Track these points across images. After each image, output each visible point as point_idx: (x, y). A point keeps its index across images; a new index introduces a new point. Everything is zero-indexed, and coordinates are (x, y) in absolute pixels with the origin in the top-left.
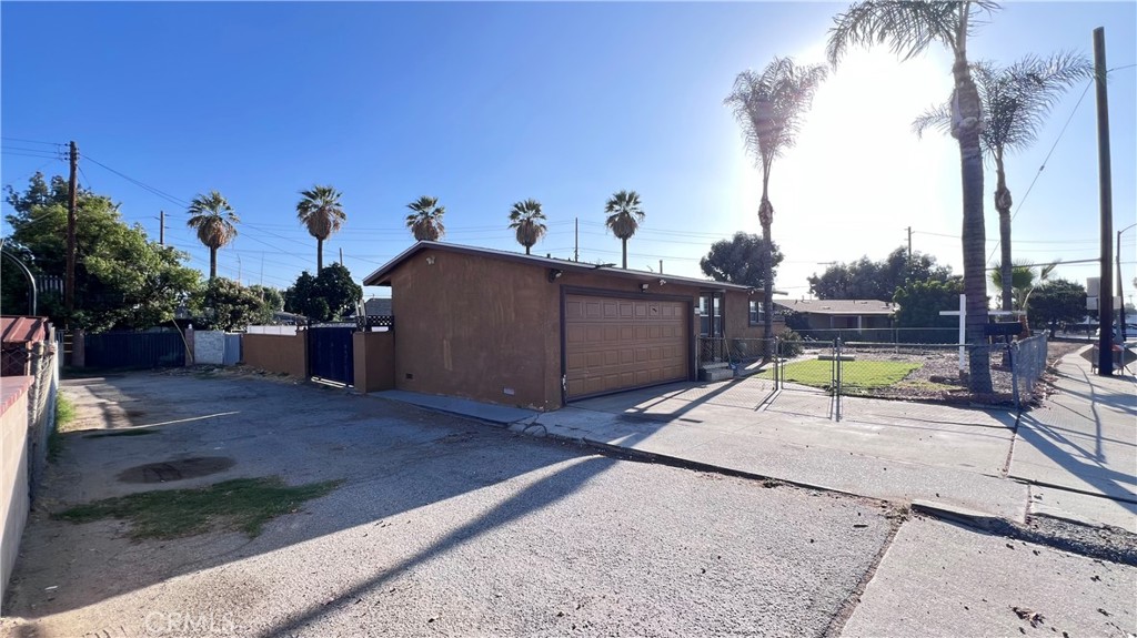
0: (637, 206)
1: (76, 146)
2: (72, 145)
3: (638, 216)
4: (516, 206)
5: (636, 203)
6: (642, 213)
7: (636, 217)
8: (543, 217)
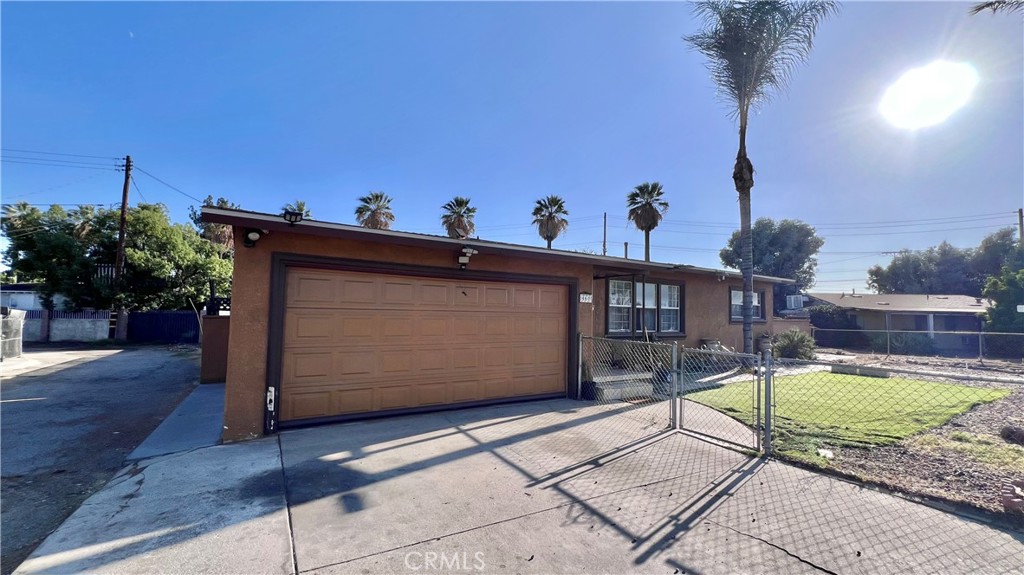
0: (660, 197)
1: (131, 159)
2: (128, 157)
3: (662, 207)
4: (539, 202)
5: (659, 194)
6: (666, 204)
7: (660, 209)
8: (565, 213)
